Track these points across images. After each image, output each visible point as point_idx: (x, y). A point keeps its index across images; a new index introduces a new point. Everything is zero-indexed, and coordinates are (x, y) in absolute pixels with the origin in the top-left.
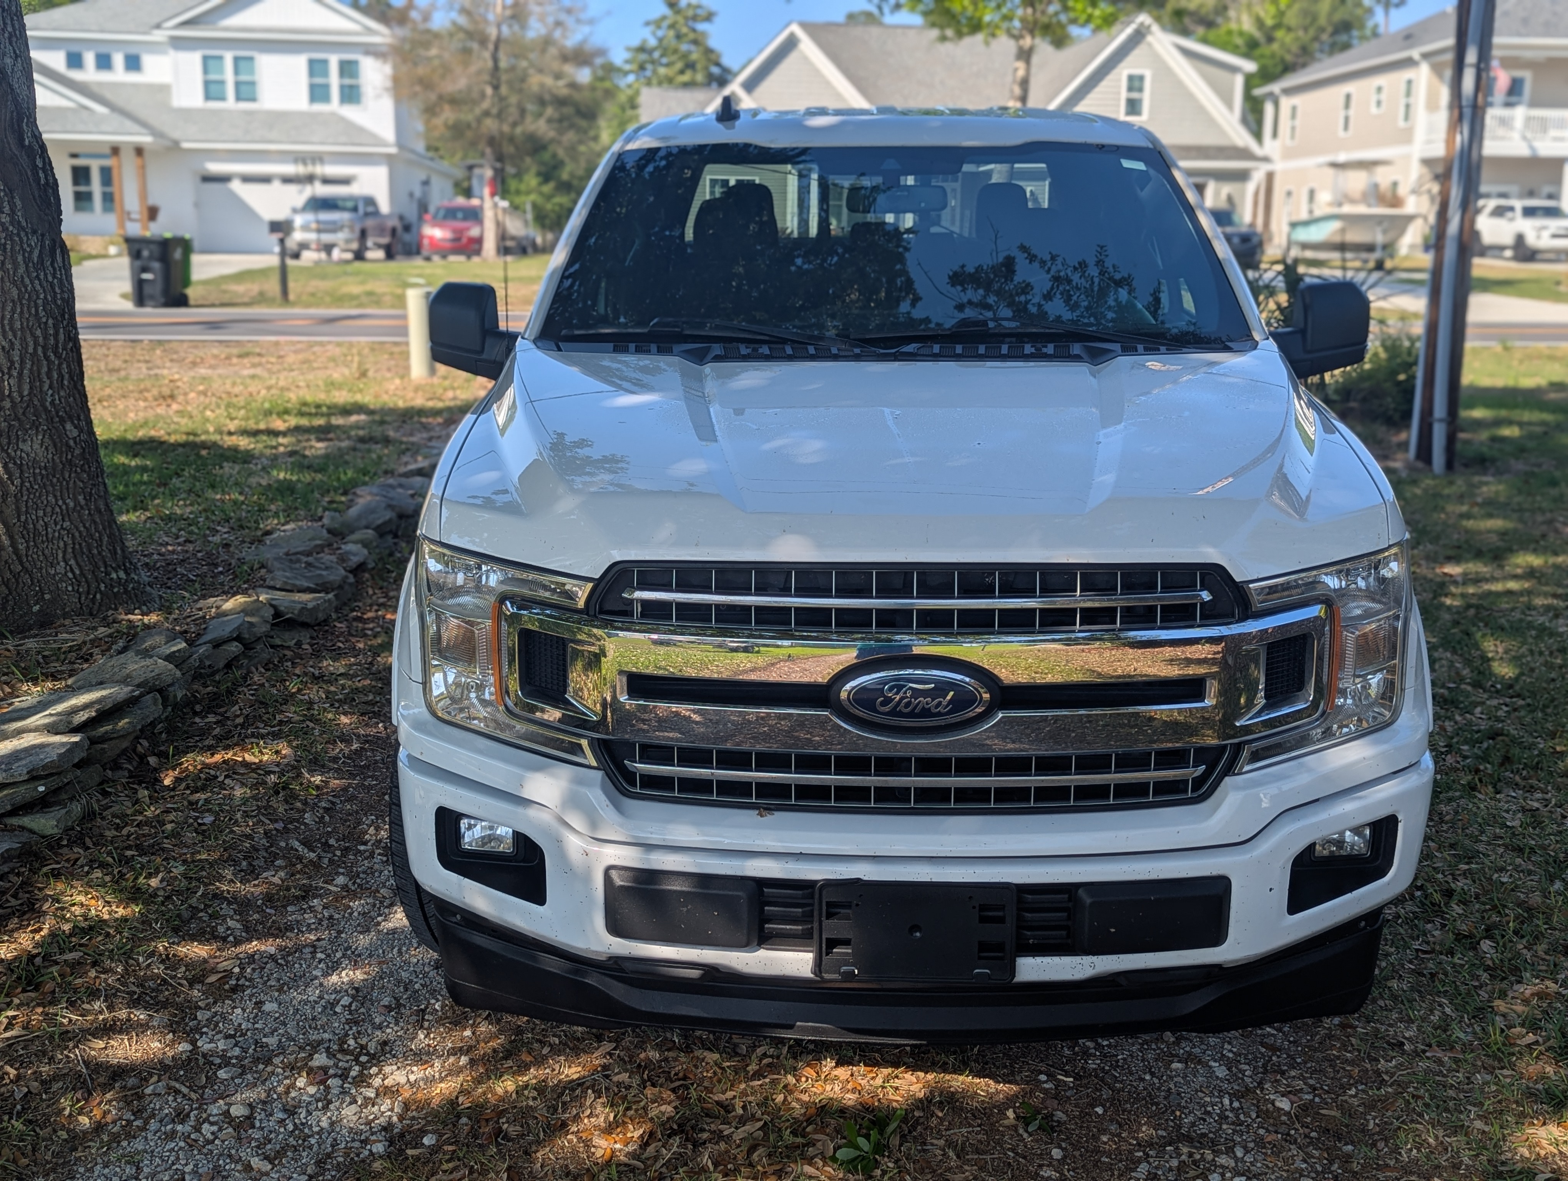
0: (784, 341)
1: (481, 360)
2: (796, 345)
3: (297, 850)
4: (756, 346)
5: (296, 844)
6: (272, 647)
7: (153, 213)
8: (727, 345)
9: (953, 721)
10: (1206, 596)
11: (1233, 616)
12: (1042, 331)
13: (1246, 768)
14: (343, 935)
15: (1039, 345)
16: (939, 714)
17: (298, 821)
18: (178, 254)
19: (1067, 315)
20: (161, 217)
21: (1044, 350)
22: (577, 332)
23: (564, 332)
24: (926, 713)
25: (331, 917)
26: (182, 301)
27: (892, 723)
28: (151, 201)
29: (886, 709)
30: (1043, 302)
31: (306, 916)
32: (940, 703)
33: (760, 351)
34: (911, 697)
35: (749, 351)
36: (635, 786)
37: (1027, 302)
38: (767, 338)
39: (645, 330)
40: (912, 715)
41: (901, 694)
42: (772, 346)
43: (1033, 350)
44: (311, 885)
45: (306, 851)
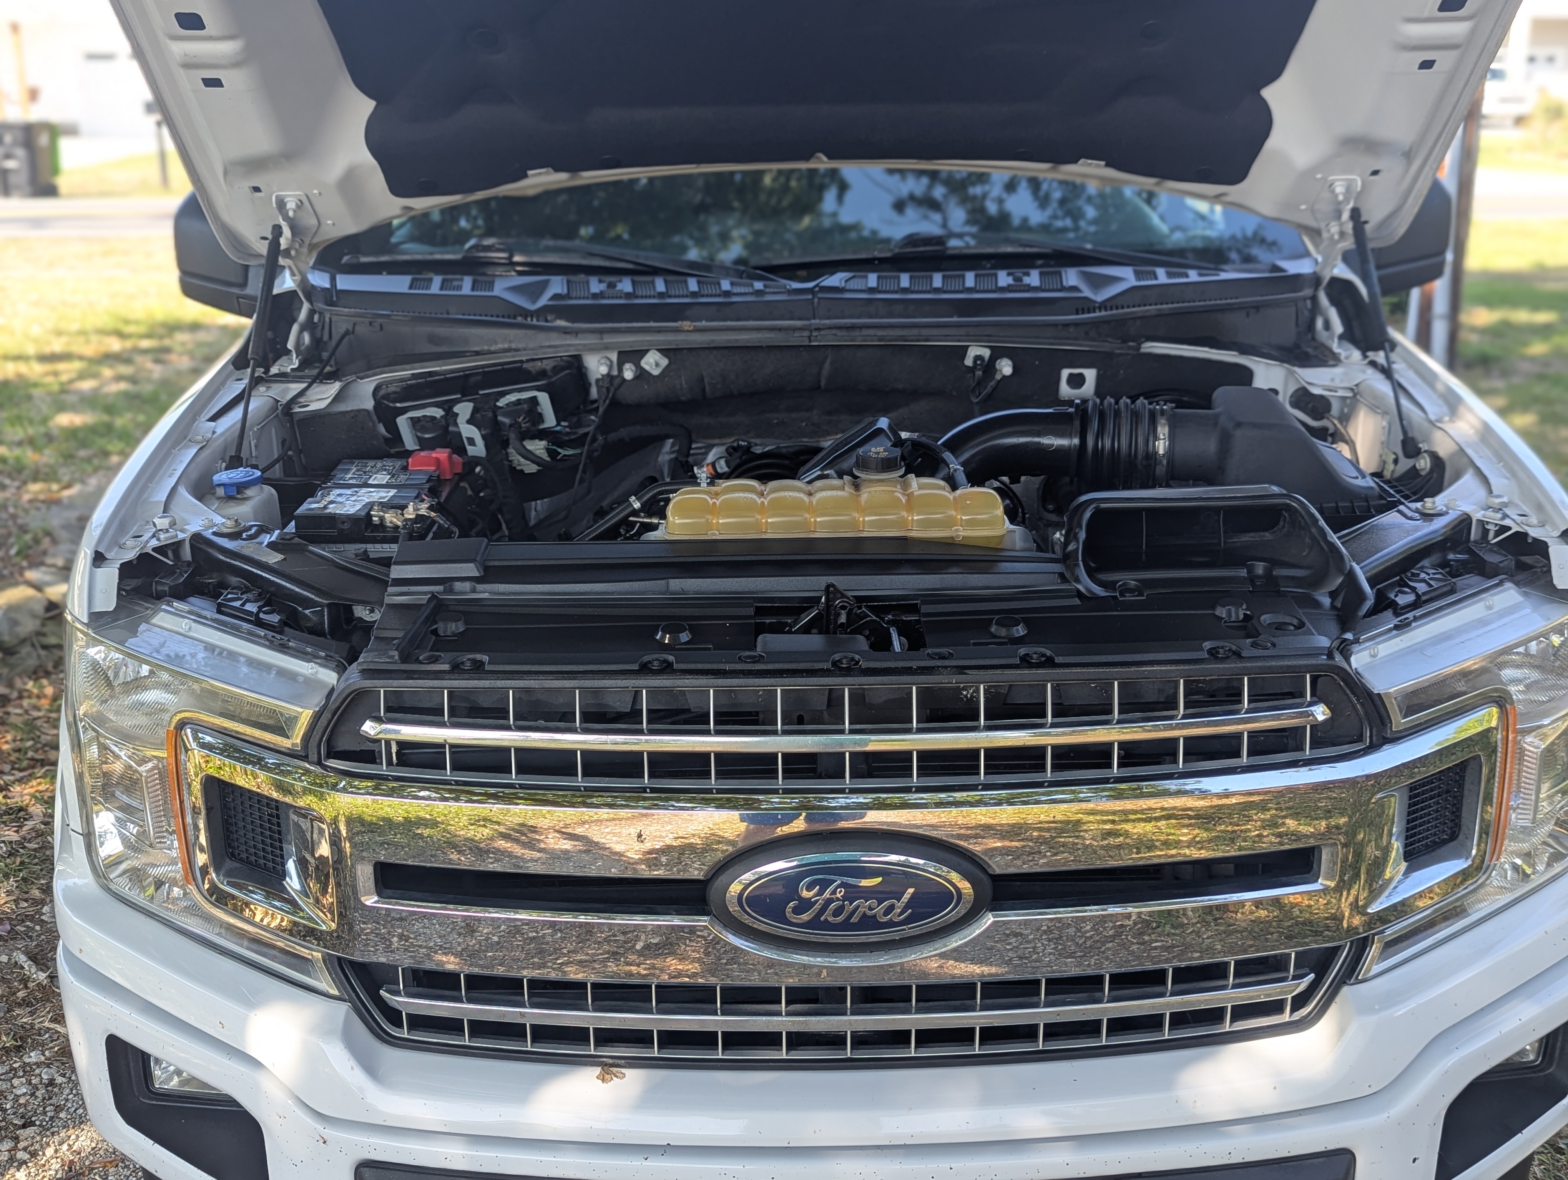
0: (655, 271)
1: (245, 297)
2: (670, 278)
3: (22, 968)
4: (612, 279)
5: (22, 958)
6: (45, 647)
7: (33, 95)
8: (572, 278)
9: (912, 932)
10: (1321, 713)
11: (1360, 739)
12: (1020, 250)
13: (1376, 969)
14: (62, 1115)
15: (1018, 273)
16: (891, 924)
17: (31, 918)
18: (43, 140)
19: (1037, 217)
20: (44, 98)
21: (1027, 280)
22: (364, 259)
23: (345, 259)
24: (869, 922)
25: (51, 1083)
26: (49, 191)
27: (813, 938)
28: (33, 80)
29: (805, 917)
30: (1005, 196)
31: (16, 1082)
32: (891, 908)
33: (620, 286)
34: (844, 898)
35: (603, 287)
36: (400, 1026)
37: (985, 196)
38: (630, 266)
39: (458, 257)
40: (846, 926)
41: (827, 894)
42: (638, 278)
43: (1010, 280)
44: (32, 1025)
45: (33, 970)
